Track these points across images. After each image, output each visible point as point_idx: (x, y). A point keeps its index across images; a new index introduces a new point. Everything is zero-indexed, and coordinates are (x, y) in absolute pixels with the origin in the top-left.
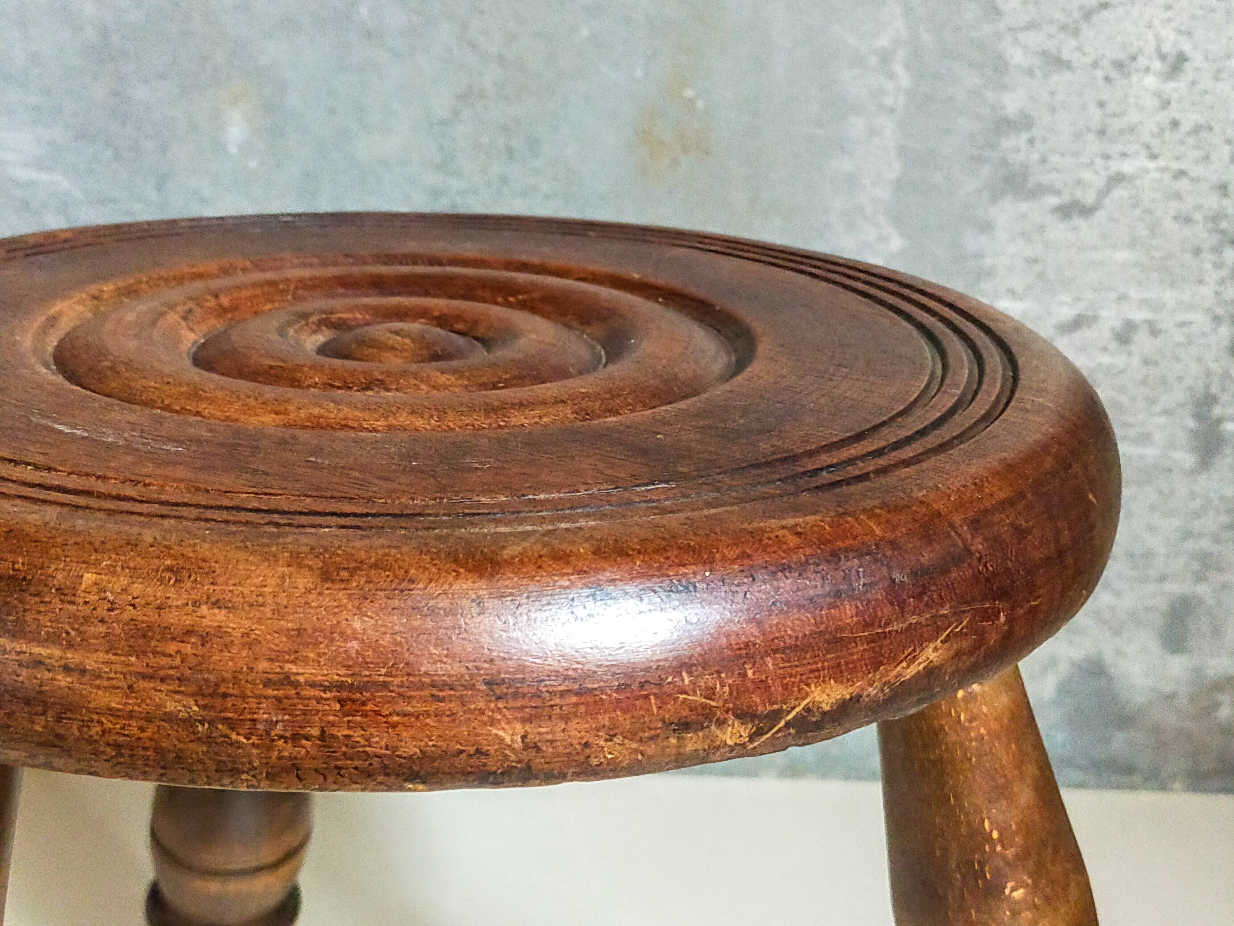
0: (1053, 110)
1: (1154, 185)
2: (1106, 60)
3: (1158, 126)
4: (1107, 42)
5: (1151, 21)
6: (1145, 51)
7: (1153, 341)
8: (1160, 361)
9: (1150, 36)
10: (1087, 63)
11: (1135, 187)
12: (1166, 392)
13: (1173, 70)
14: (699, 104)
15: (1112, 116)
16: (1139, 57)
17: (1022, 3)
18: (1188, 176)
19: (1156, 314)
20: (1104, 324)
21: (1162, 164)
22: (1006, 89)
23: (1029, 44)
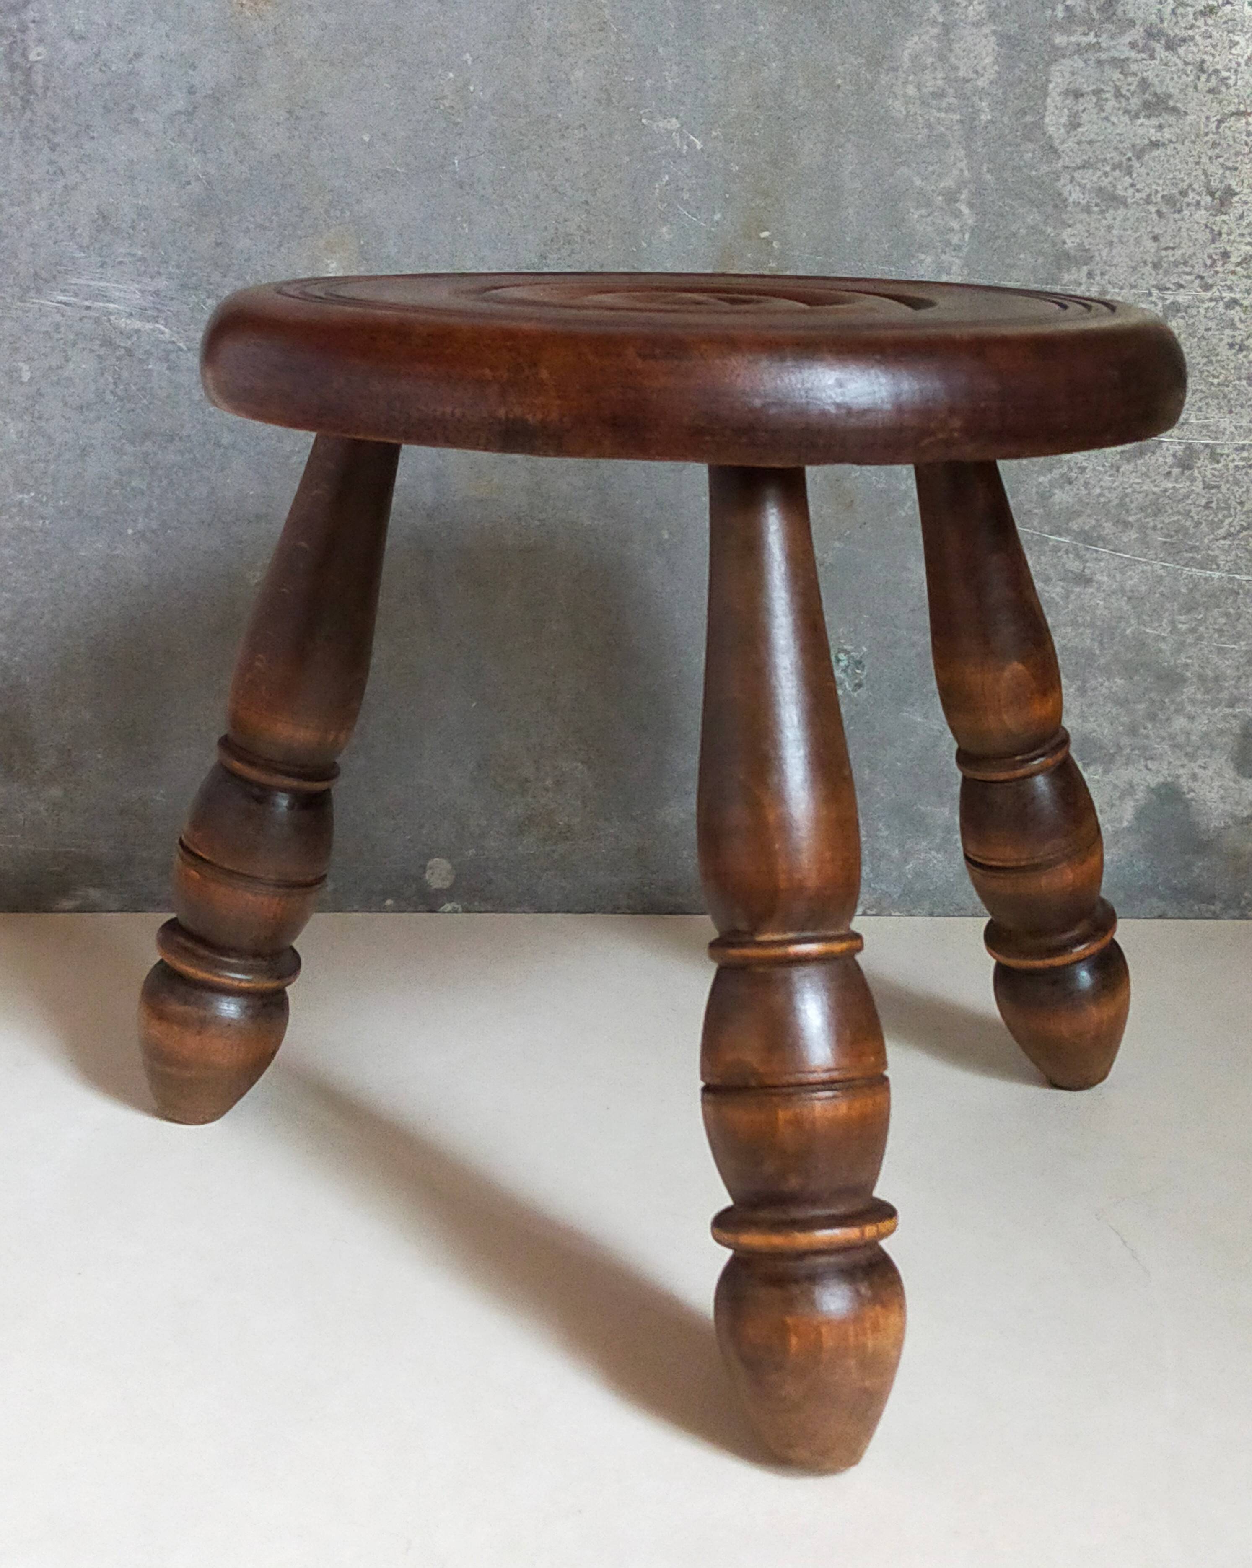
0: (1111, 244)
1: (1210, 314)
2: (1159, 195)
3: (1210, 257)
4: (1160, 178)
5: (1200, 157)
6: (1196, 186)
7: (1216, 466)
8: (1223, 487)
9: (1200, 172)
10: (1141, 199)
11: (1192, 317)
12: (1231, 516)
13: (1222, 204)
14: (775, 245)
15: (1166, 249)
16: (1190, 192)
17: (1078, 143)
18: (1241, 305)
19: (1217, 438)
20: (1168, 450)
21: (1217, 294)
22: (1065, 224)
23: (1086, 181)
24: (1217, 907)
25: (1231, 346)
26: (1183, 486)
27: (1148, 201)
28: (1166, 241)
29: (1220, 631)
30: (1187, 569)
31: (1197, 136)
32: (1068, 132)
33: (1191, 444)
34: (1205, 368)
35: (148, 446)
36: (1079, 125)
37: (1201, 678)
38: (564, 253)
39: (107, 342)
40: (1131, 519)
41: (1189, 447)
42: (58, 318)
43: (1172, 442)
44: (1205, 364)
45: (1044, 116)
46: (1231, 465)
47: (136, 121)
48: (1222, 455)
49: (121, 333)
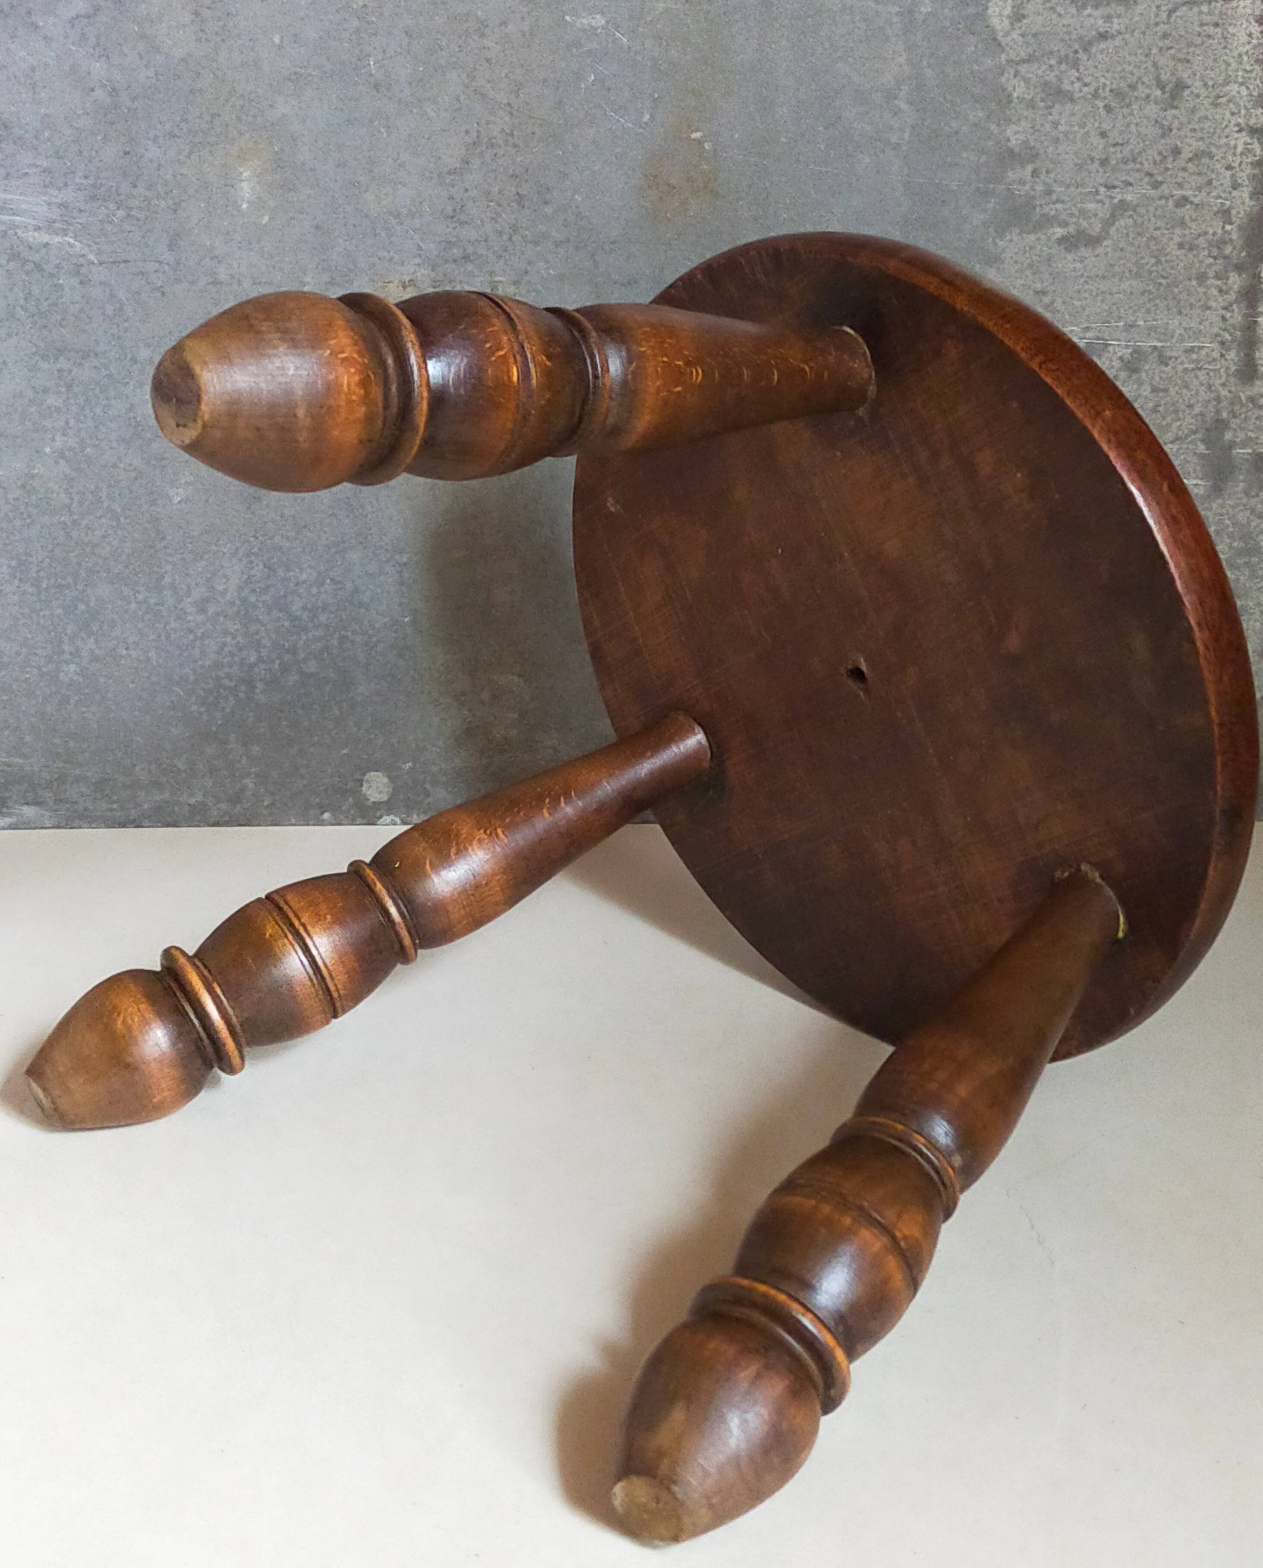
0: (1057, 140)
1: (1159, 212)
2: (1108, 89)
3: (1160, 153)
4: (1108, 71)
5: (1150, 49)
6: (1145, 79)
7: (1164, 369)
8: (1171, 389)
9: (1149, 65)
10: (1089, 93)
11: (1140, 215)
12: (1179, 420)
13: (1173, 97)
14: (707, 146)
15: (1115, 145)
16: (1139, 85)
17: (1023, 35)
18: (1191, 203)
19: (1166, 341)
20: (1115, 353)
21: (1167, 192)
22: (1009, 121)
23: (1030, 75)
25: (1181, 246)
26: (1130, 390)
27: (1095, 95)
28: (1114, 136)
31: (1148, 27)
32: (1012, 24)
33: (1139, 346)
34: (1154, 268)
35: (62, 363)
36: (1024, 16)
38: (488, 155)
39: (15, 256)
41: (1137, 351)
43: (1119, 345)
44: (1153, 265)
45: (987, 8)
47: (36, 27)
48: (1170, 358)
49: (30, 248)
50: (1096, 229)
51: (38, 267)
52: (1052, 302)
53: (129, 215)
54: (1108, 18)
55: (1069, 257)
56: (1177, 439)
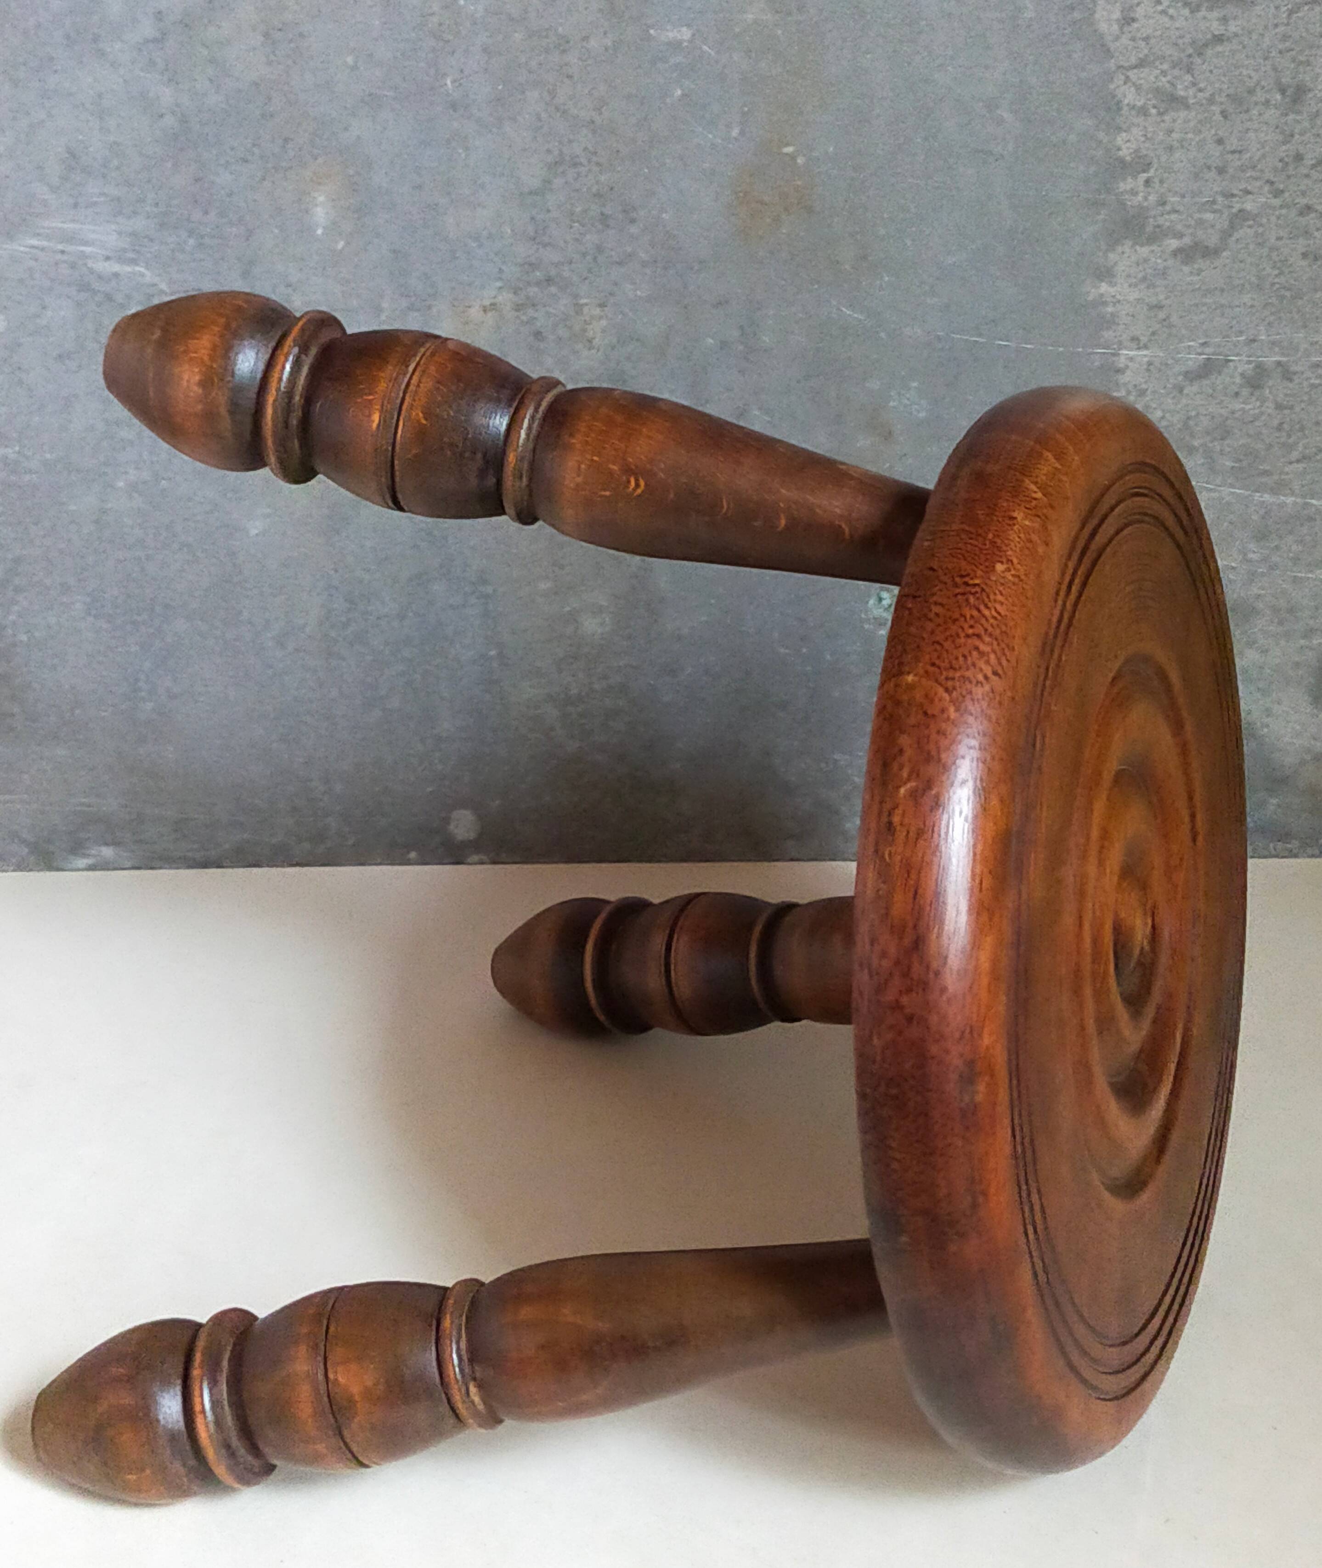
0: (1171, 149)
1: (1281, 221)
2: (1224, 94)
3: (1282, 160)
4: (1224, 76)
5: (1269, 52)
6: (1264, 83)
7: (1289, 384)
8: (1296, 407)
9: (1269, 68)
10: (1203, 99)
11: (1261, 225)
12: (1306, 437)
13: (1295, 101)
14: (800, 161)
15: (1233, 152)
16: (1258, 89)
17: (1133, 39)
18: (1316, 211)
19: (1291, 356)
20: (1236, 369)
21: (1289, 200)
22: (1119, 129)
23: (1142, 81)
24: (1294, 844)
25: (1305, 255)
26: (1252, 407)
27: (1211, 101)
28: (1233, 143)
29: (1296, 560)
30: (1258, 494)
31: (1266, 28)
32: (1121, 29)
33: (1262, 362)
34: (1276, 280)
36: (1134, 20)
37: (1276, 610)
38: (571, 174)
39: (84, 287)
40: (1196, 443)
41: (1259, 366)
42: (32, 263)
43: (1240, 361)
44: (1276, 276)
45: (1095, 12)
46: (1305, 384)
47: (102, 53)
48: (1295, 373)
49: (99, 277)
50: (1213, 240)
51: (109, 297)
52: (1168, 317)
53: (201, 244)
54: (1224, 20)
55: (1186, 269)
56: (1304, 458)
